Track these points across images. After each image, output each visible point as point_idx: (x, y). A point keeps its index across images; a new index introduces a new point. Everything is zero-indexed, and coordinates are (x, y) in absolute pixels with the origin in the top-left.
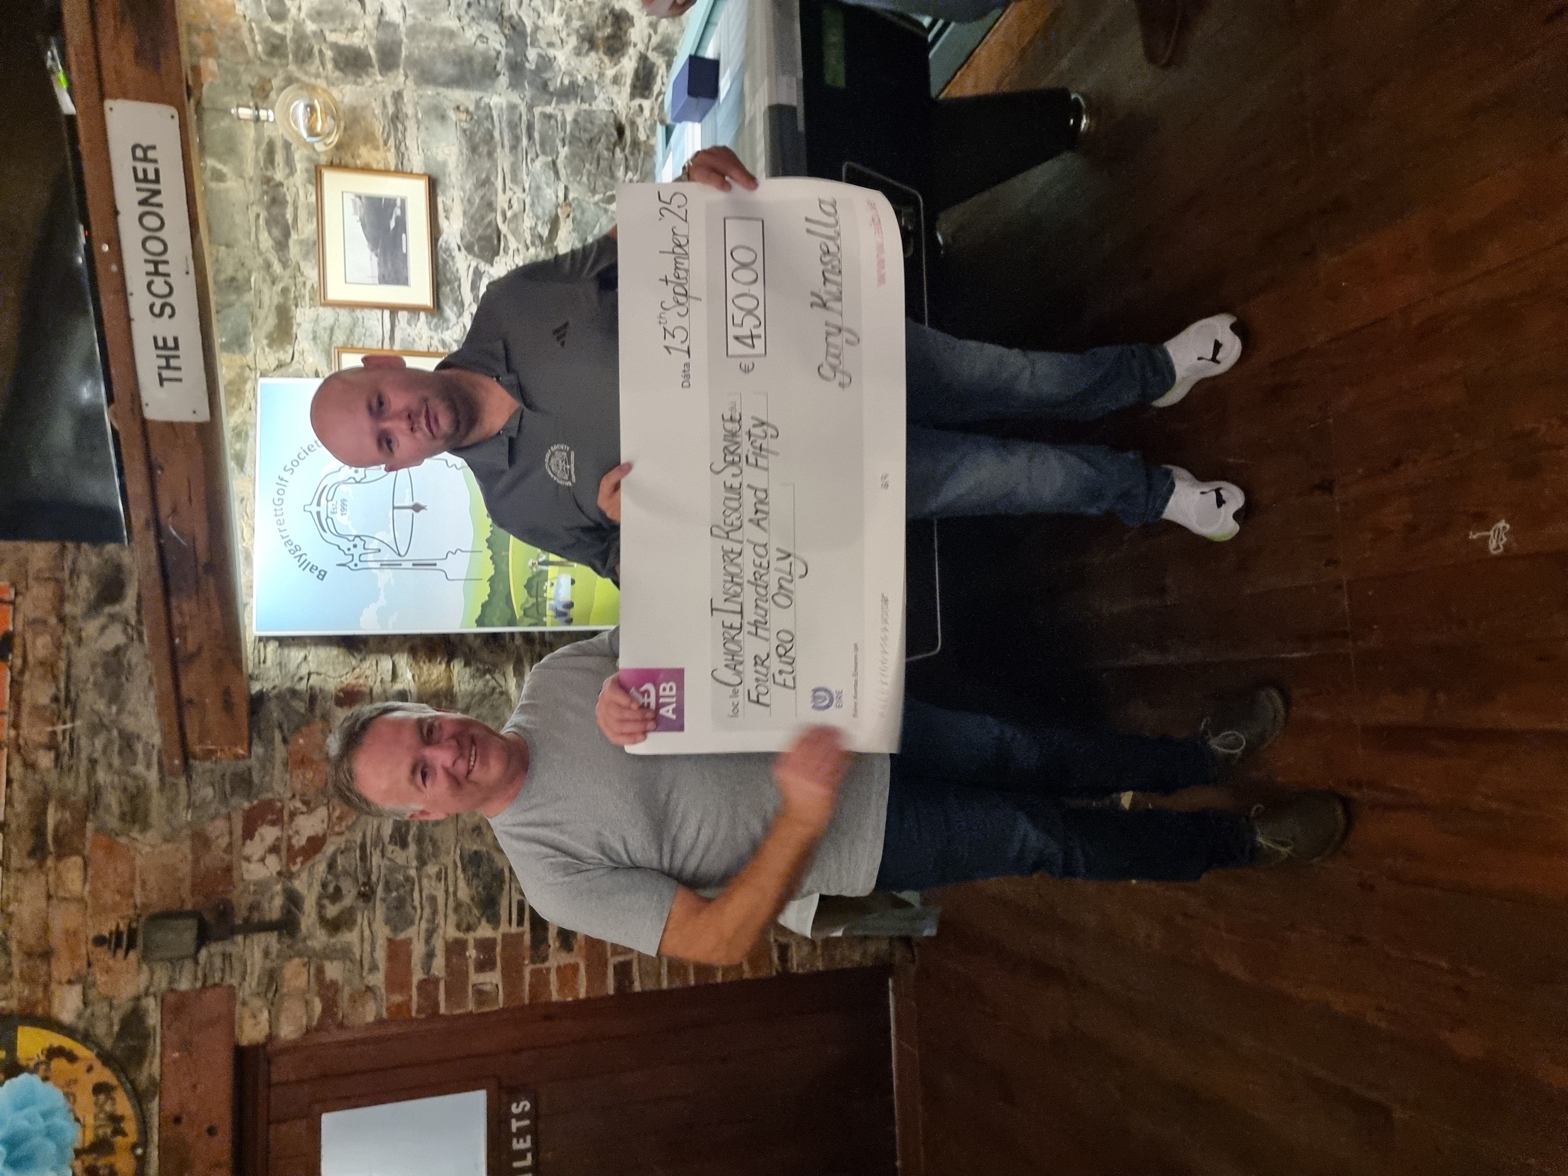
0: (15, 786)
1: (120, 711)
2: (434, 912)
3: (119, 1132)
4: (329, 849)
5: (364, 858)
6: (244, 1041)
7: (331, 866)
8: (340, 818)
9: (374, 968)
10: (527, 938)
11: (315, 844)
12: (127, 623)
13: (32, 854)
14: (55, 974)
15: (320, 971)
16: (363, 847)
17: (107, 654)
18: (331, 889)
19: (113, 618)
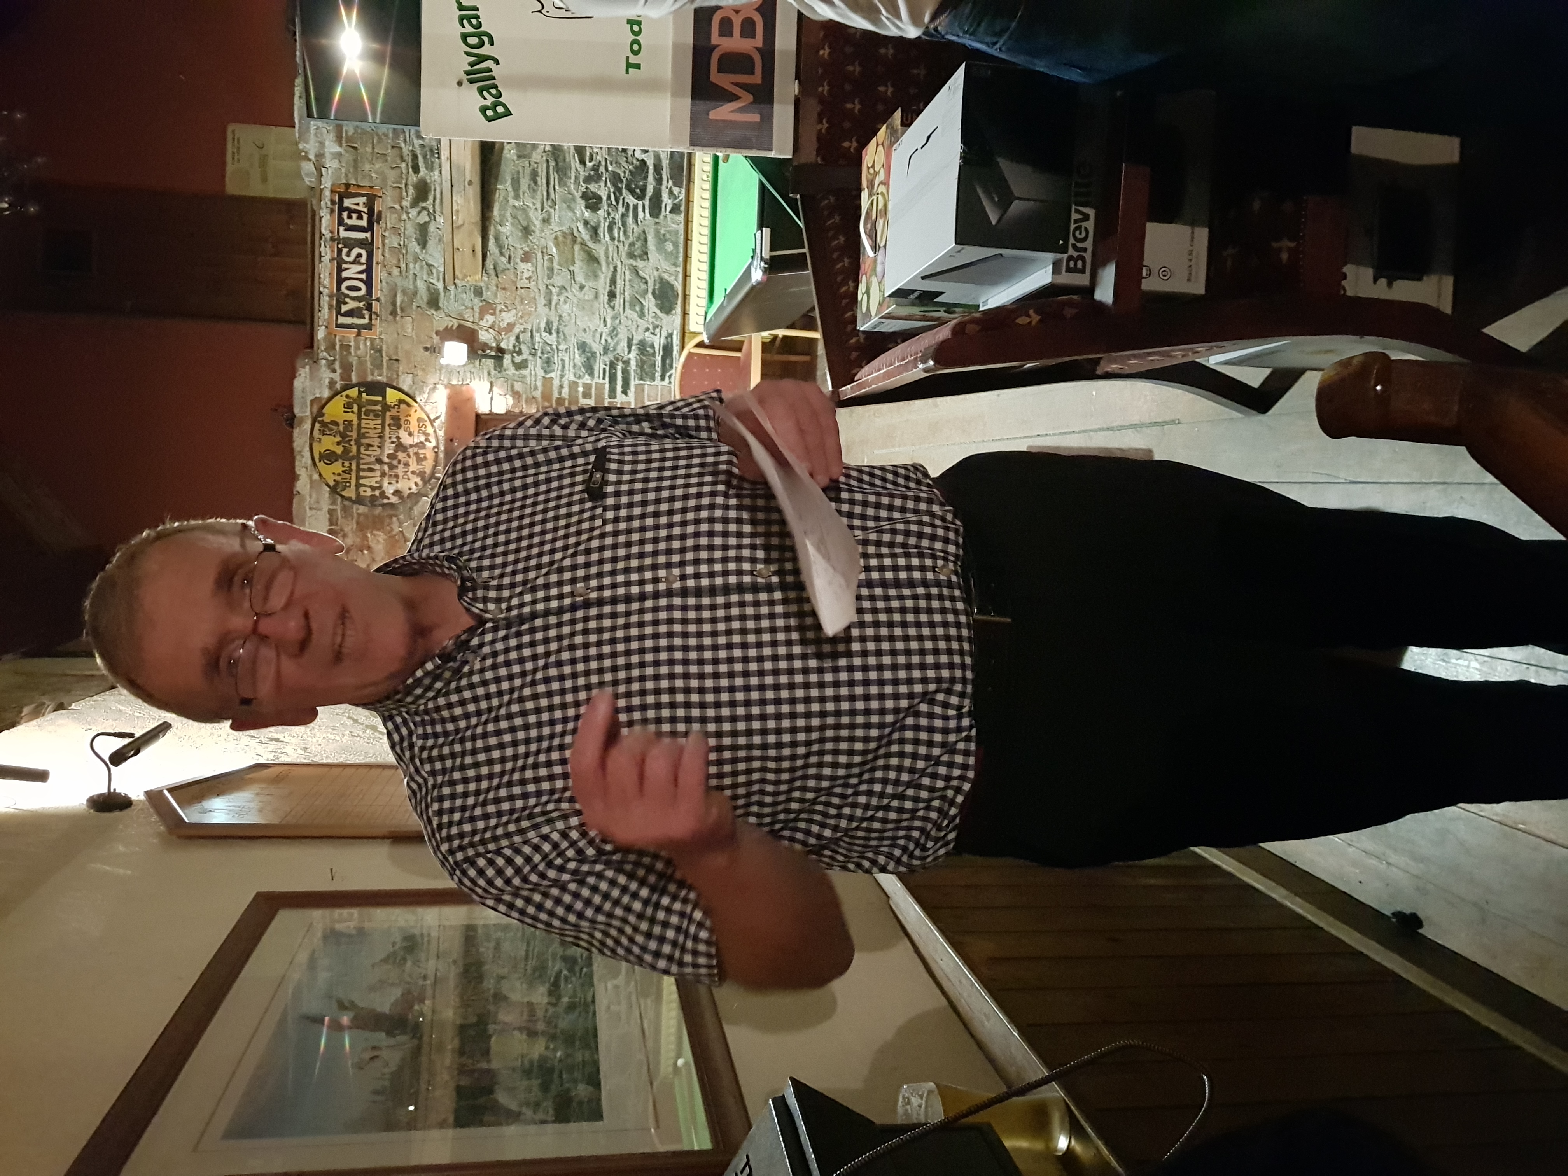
0: (384, 283)
1: (426, 253)
2: (563, 367)
3: (427, 440)
4: (517, 330)
5: (532, 336)
6: (480, 412)
7: (518, 338)
8: (521, 317)
9: (536, 388)
10: (607, 386)
11: (510, 327)
12: (429, 212)
13: (391, 314)
14: (401, 368)
15: (512, 386)
16: (532, 332)
17: (420, 225)
18: (517, 349)
19: (424, 208)
